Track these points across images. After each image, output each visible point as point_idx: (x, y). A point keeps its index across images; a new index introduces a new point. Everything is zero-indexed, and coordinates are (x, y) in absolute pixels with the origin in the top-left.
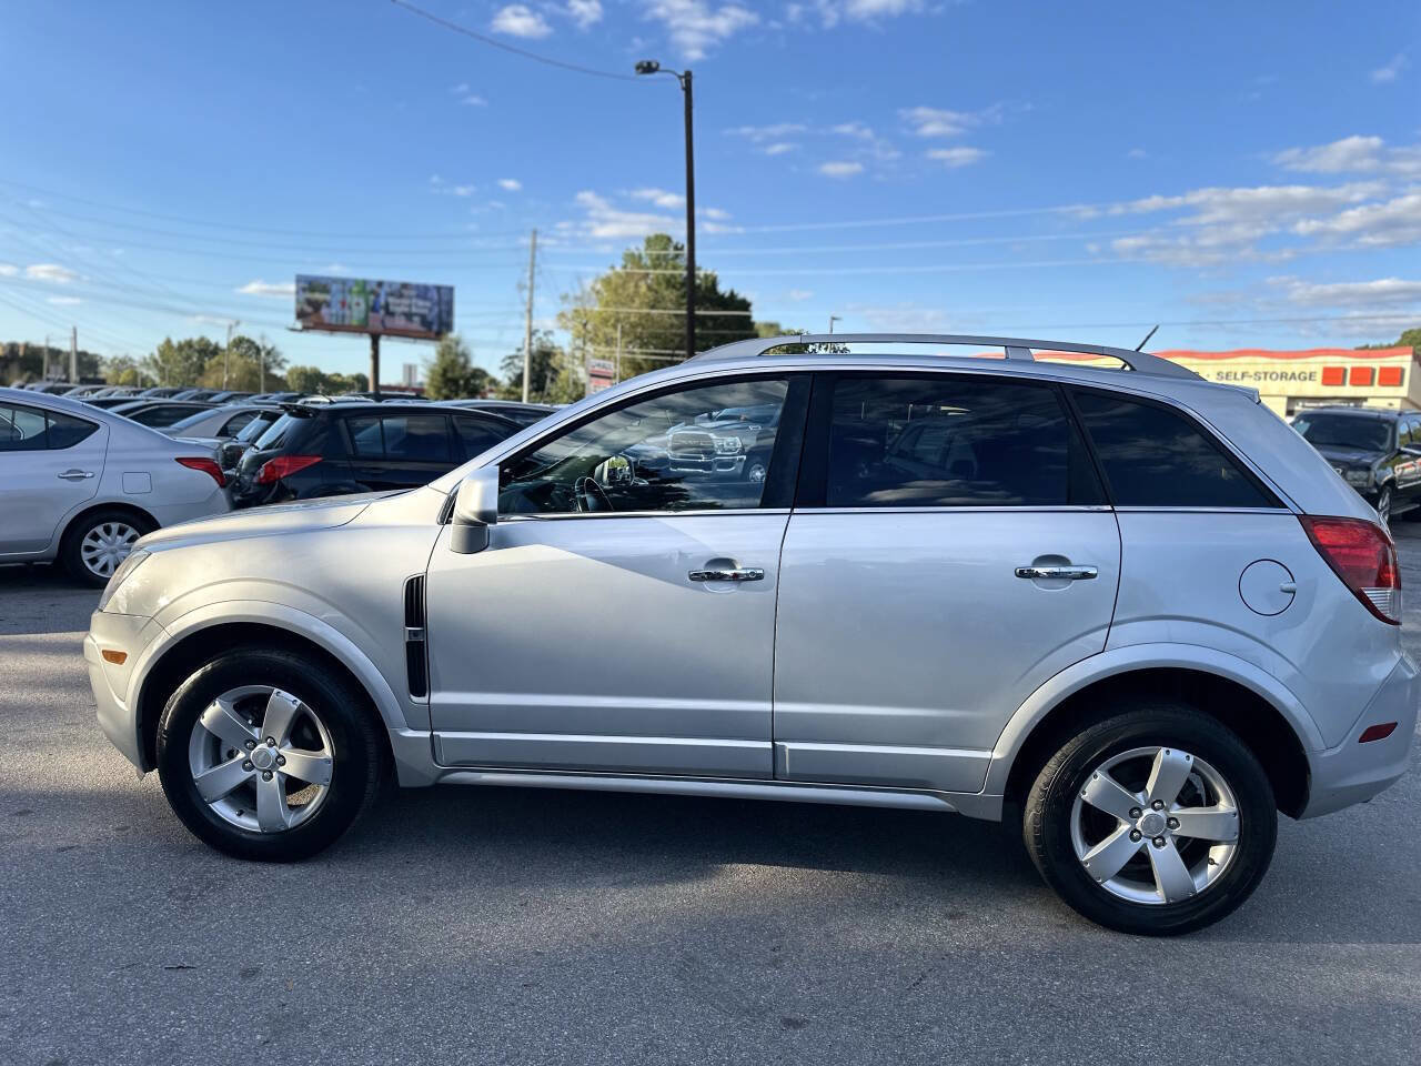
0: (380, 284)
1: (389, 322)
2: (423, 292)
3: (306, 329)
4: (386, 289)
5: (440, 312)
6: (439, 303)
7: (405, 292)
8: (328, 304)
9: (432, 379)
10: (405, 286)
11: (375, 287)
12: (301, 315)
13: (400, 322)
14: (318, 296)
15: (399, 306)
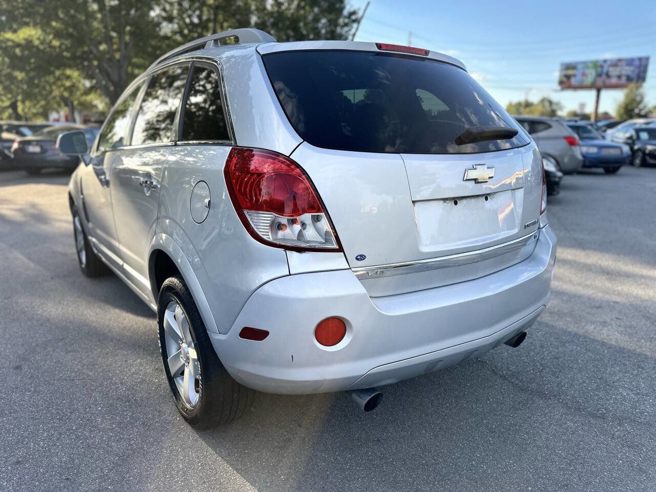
0: (605, 61)
1: (608, 82)
2: (630, 62)
3: (563, 89)
4: (608, 63)
5: (639, 72)
6: (639, 67)
7: (620, 63)
8: (575, 75)
9: (618, 111)
10: (620, 60)
11: (601, 63)
12: (561, 83)
13: (614, 81)
14: (570, 72)
15: (614, 72)
